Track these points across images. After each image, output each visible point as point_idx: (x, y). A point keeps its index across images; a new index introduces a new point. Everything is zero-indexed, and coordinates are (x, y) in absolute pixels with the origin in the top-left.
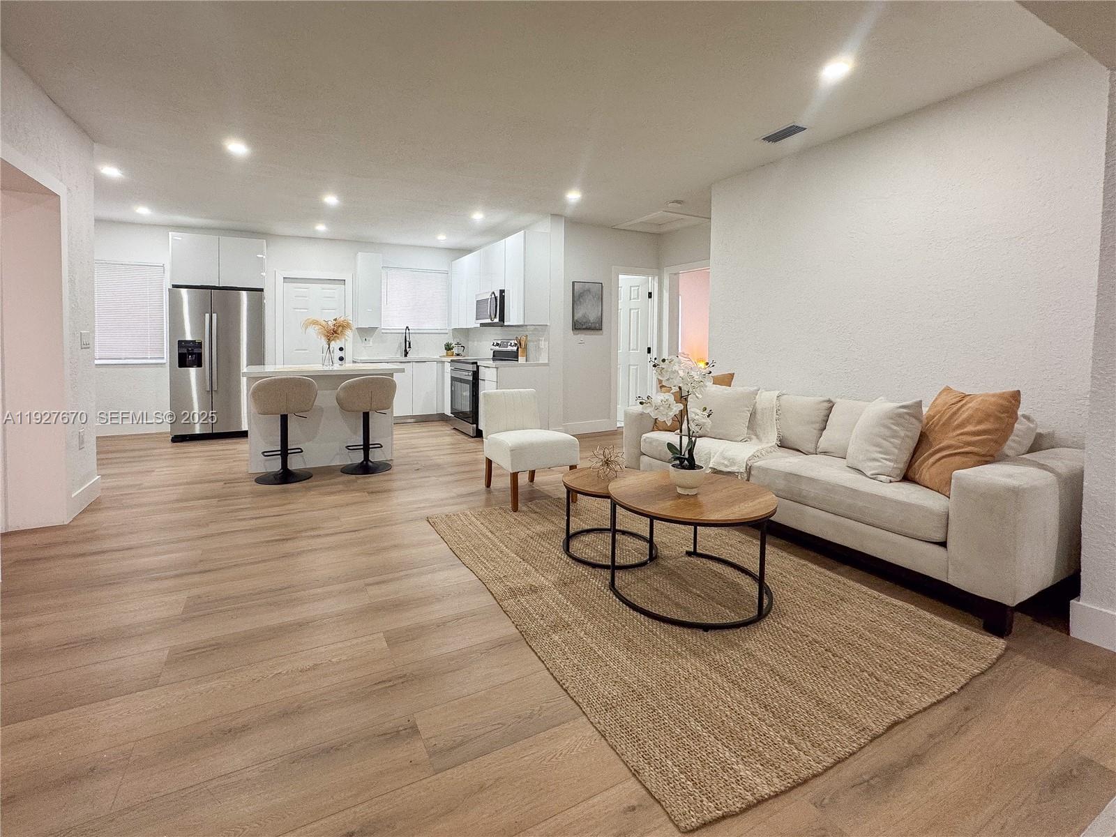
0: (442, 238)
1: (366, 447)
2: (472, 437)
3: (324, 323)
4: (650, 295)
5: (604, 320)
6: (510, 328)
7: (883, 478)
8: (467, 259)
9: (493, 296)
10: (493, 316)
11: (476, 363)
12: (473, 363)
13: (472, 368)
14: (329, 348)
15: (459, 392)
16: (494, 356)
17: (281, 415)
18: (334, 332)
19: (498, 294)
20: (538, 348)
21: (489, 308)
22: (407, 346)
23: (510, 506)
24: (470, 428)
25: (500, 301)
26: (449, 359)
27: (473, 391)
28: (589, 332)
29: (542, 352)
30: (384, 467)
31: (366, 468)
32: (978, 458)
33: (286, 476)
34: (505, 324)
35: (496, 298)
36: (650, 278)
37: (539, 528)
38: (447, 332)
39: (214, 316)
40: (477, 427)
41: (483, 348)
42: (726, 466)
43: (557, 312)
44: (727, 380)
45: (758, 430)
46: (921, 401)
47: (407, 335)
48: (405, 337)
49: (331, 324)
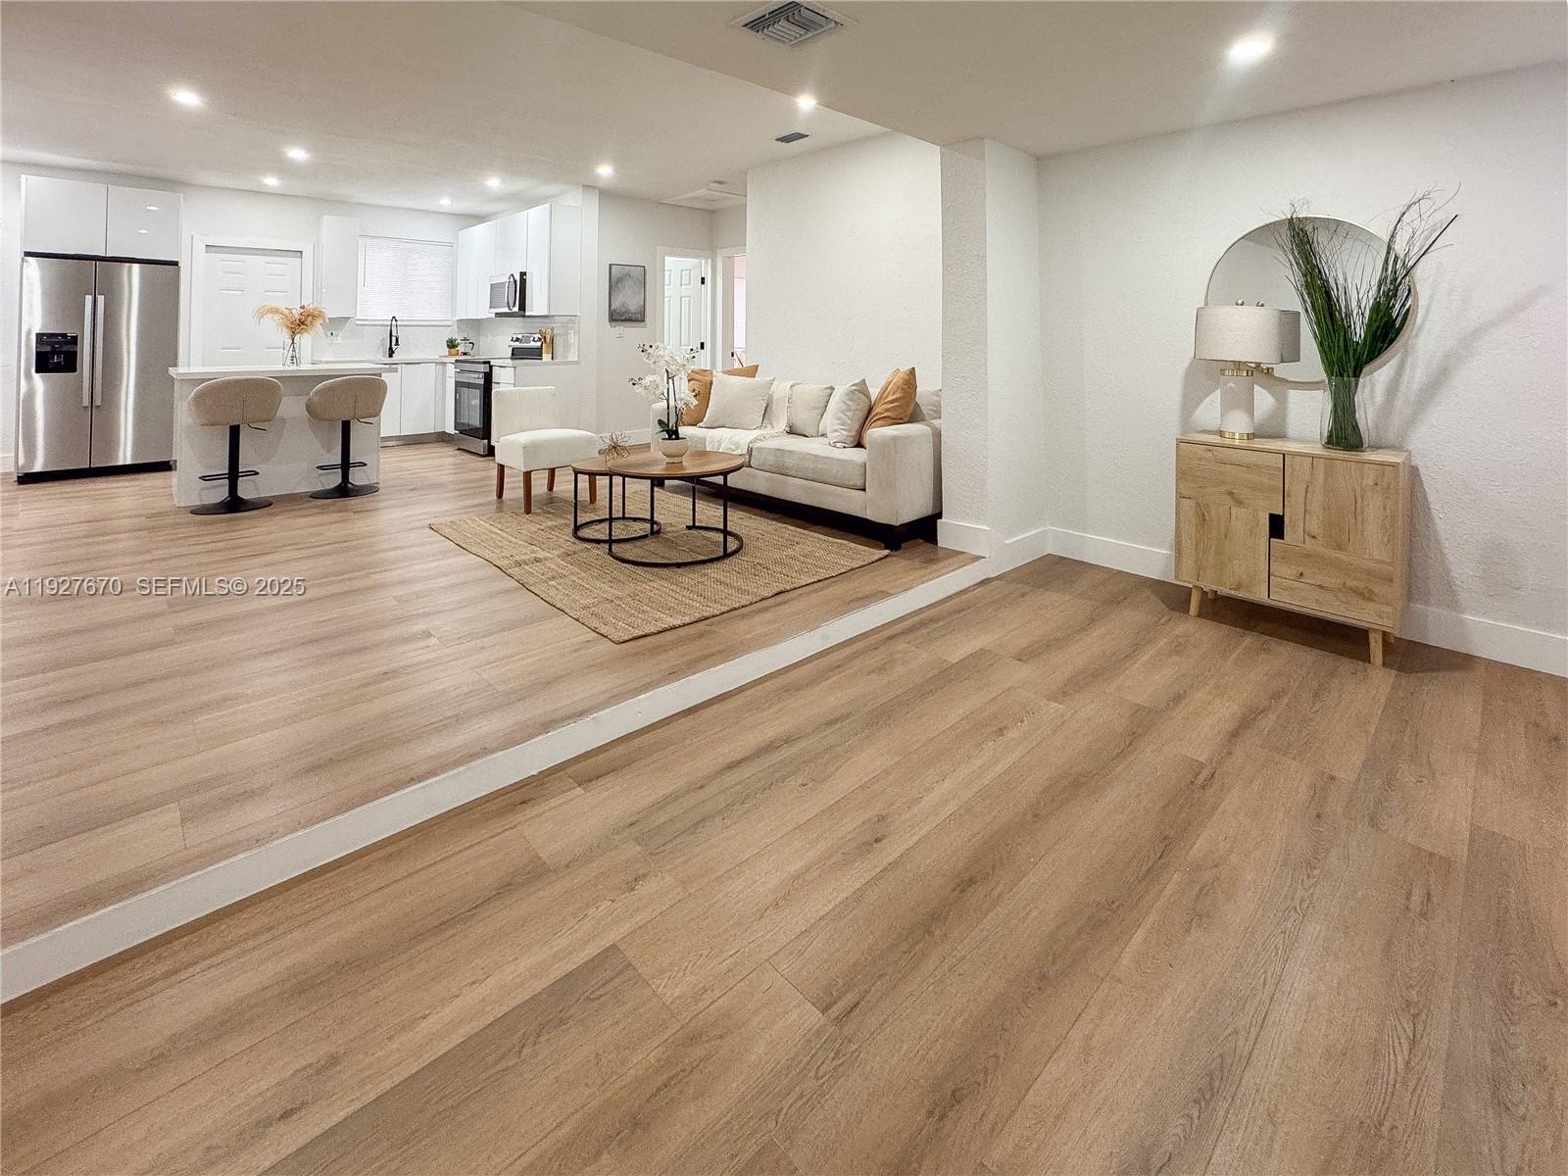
0: (445, 203)
1: (346, 465)
2: (483, 456)
3: (287, 312)
4: (703, 281)
5: (647, 308)
6: (533, 320)
7: (838, 445)
8: (480, 230)
9: (512, 279)
10: (511, 304)
11: (489, 362)
12: (485, 363)
13: (483, 368)
14: (293, 343)
15: (466, 401)
16: (513, 354)
17: (231, 427)
18: (299, 324)
19: (518, 278)
20: (567, 346)
21: (508, 294)
22: (394, 342)
23: (523, 510)
24: (480, 445)
25: (522, 284)
26: (453, 359)
27: (484, 398)
28: (627, 324)
29: (572, 346)
30: (369, 490)
31: (344, 491)
32: (891, 421)
33: (234, 505)
34: (527, 314)
35: (515, 282)
36: (703, 261)
37: (550, 524)
38: (449, 323)
39: (101, 299)
40: (489, 442)
41: (498, 345)
42: (733, 450)
43: (589, 299)
44: (752, 372)
45: (773, 419)
46: (864, 380)
47: (394, 329)
48: (391, 331)
49: (296, 313)
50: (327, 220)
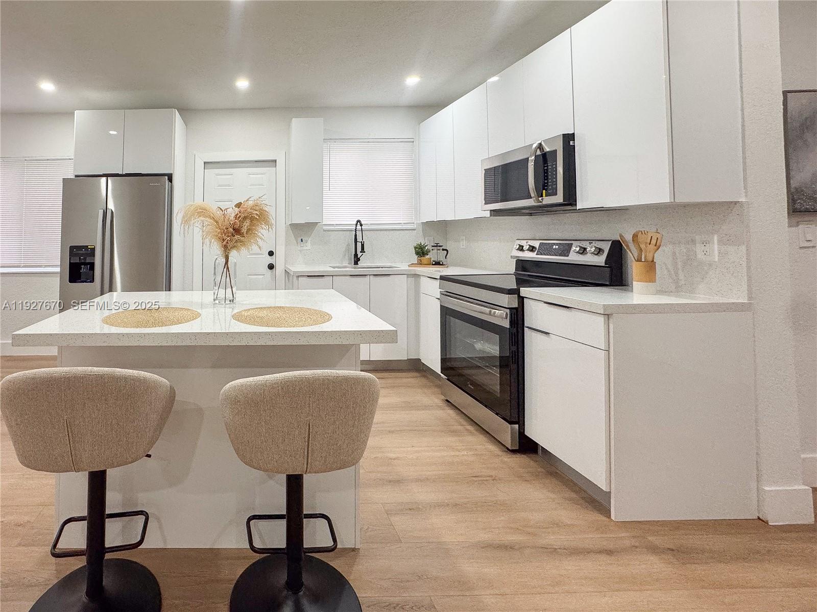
3: (218, 212)
13: (507, 301)
18: (235, 232)
22: (359, 249)
25: (565, 157)
34: (581, 206)
38: (415, 227)
39: (109, 212)
47: (359, 234)
48: (356, 235)
49: (232, 212)
50: (297, 123)
